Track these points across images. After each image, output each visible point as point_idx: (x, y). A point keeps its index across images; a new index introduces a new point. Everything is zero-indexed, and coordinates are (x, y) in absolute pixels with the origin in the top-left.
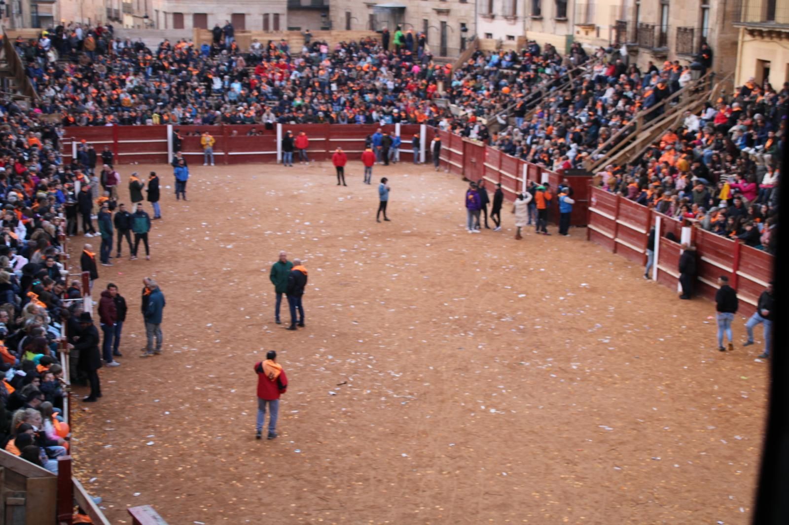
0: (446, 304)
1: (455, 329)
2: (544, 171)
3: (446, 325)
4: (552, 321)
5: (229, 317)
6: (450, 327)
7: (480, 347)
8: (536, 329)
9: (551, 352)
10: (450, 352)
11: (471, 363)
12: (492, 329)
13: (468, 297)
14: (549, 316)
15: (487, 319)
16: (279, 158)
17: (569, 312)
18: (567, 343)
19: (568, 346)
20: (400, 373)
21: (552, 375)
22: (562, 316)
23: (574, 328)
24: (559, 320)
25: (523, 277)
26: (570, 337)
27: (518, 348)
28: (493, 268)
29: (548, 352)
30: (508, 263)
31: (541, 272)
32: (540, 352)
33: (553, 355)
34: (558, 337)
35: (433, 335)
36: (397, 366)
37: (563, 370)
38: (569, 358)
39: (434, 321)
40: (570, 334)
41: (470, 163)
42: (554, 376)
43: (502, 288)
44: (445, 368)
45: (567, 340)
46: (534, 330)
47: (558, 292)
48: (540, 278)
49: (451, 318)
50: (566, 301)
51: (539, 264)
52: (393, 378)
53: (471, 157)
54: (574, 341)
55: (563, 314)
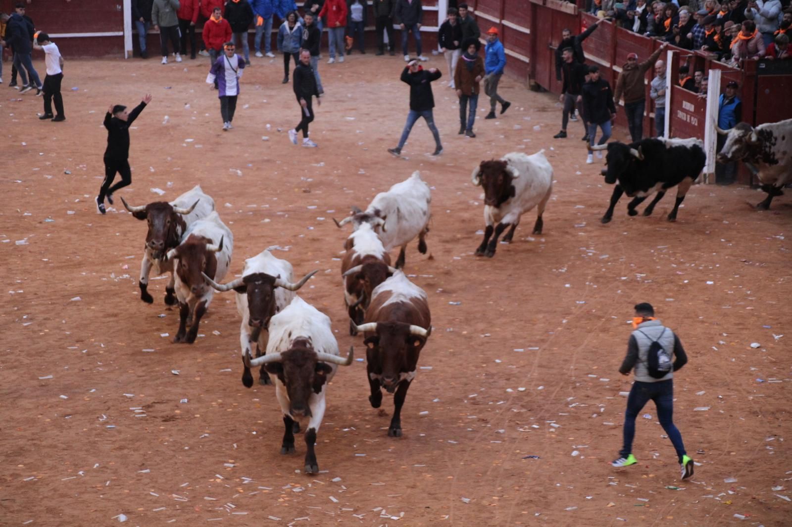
0: (498, 361)
1: (519, 414)
2: (714, 67)
3: (500, 408)
4: (734, 395)
5: (21, 396)
6: (509, 409)
7: (575, 453)
8: (698, 413)
9: (733, 463)
10: (507, 466)
11: (556, 489)
12: (599, 414)
13: (545, 346)
14: (726, 385)
15: (589, 393)
16: (129, 45)
17: (772, 376)
18: (770, 444)
19: (771, 451)
20: (399, 512)
21: (737, 515)
22: (755, 385)
23: (785, 411)
24: (749, 393)
25: (667, 300)
26: (775, 431)
27: (657, 454)
28: (601, 280)
29: (726, 465)
30: (632, 271)
31: (707, 288)
32: (707, 463)
33: (738, 471)
34: (748, 431)
35: (470, 429)
36: (393, 497)
37: (761, 503)
38: (774, 477)
39: (474, 399)
40: (776, 425)
41: (548, 52)
42: (743, 517)
43: (621, 324)
44: (499, 500)
45: (769, 437)
46: (694, 416)
47: (745, 332)
48: (706, 302)
49: (509, 390)
50: (764, 350)
51: (701, 270)
52: (384, 523)
53: (550, 38)
54: (785, 441)
55: (758, 380)
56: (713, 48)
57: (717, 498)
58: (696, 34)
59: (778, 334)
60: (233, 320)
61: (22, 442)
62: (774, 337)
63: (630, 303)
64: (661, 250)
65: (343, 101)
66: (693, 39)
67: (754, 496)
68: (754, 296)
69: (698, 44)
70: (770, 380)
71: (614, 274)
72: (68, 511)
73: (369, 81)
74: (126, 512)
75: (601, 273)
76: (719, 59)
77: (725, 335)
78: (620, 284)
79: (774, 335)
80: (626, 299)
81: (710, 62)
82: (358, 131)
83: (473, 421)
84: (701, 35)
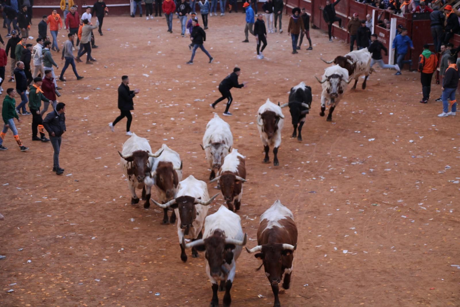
0: (297, 150)
1: (307, 173)
2: (393, 17)
3: (299, 170)
4: (402, 164)
5: (87, 166)
6: (302, 171)
7: (332, 190)
8: (386, 172)
9: (402, 193)
10: (302, 196)
11: (323, 206)
12: (343, 173)
14: (398, 159)
15: (338, 163)
16: (132, 10)
17: (418, 155)
18: (417, 185)
19: (418, 188)
20: (254, 217)
21: (403, 216)
22: (411, 159)
23: (424, 170)
24: (408, 162)
25: (373, 121)
26: (420, 179)
27: (368, 190)
28: (343, 113)
29: (398, 194)
30: (357, 109)
31: (390, 116)
32: (390, 194)
33: (404, 197)
34: (408, 179)
35: (285, 180)
36: (251, 210)
37: (413, 211)
38: (419, 199)
39: (287, 167)
40: (420, 176)
41: (319, 11)
42: (405, 217)
43: (352, 133)
44: (298, 211)
45: (417, 182)
46: (384, 173)
47: (407, 135)
48: (390, 122)
49: (303, 163)
50: (415, 143)
51: (387, 108)
52: (247, 222)
53: (320, 5)
54: (424, 183)
55: (413, 157)
56: (393, 8)
57: (394, 209)
58: (385, 2)
59: (421, 136)
60: (180, 132)
61: (88, 187)
62: (419, 138)
64: (370, 99)
65: (228, 34)
66: (384, 5)
67: (410, 207)
68: (411, 119)
69: (386, 7)
70: (418, 157)
72: (109, 217)
73: (239, 25)
74: (134, 217)
76: (396, 13)
77: (398, 137)
79: (420, 136)
81: (392, 15)
82: (234, 47)
83: (286, 176)
84: (387, 3)
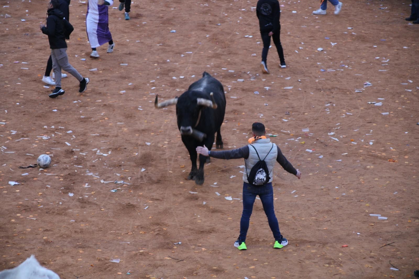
4: (307, 79)
8: (286, 90)
9: (306, 120)
12: (228, 92)
13: (196, 51)
14: (302, 73)
17: (329, 67)
18: (327, 108)
19: (328, 112)
20: (108, 151)
21: (307, 150)
22: (319, 73)
23: (337, 88)
24: (316, 78)
26: (331, 100)
27: (262, 115)
28: (230, 11)
29: (302, 121)
30: (248, 5)
31: (293, 15)
32: (292, 120)
33: (309, 124)
34: (315, 100)
35: (151, 101)
36: (104, 142)
37: (322, 143)
38: (329, 127)
39: (153, 83)
40: (331, 97)
42: (311, 151)
43: (241, 38)
44: (168, 144)
45: (327, 104)
46: (283, 92)
47: (314, 41)
48: (291, 23)
49: (174, 78)
50: (325, 52)
51: (289, 4)
52: (99, 158)
54: (336, 105)
55: (322, 70)
57: (296, 140)
59: (334, 42)
60: (3, 34)
62: (331, 44)
63: (246, 25)
67: (318, 138)
68: (320, 20)
70: (329, 70)
71: (237, 7)
75: (230, 6)
77: (303, 43)
78: (241, 13)
79: (331, 43)
80: (245, 22)
83: (152, 96)
